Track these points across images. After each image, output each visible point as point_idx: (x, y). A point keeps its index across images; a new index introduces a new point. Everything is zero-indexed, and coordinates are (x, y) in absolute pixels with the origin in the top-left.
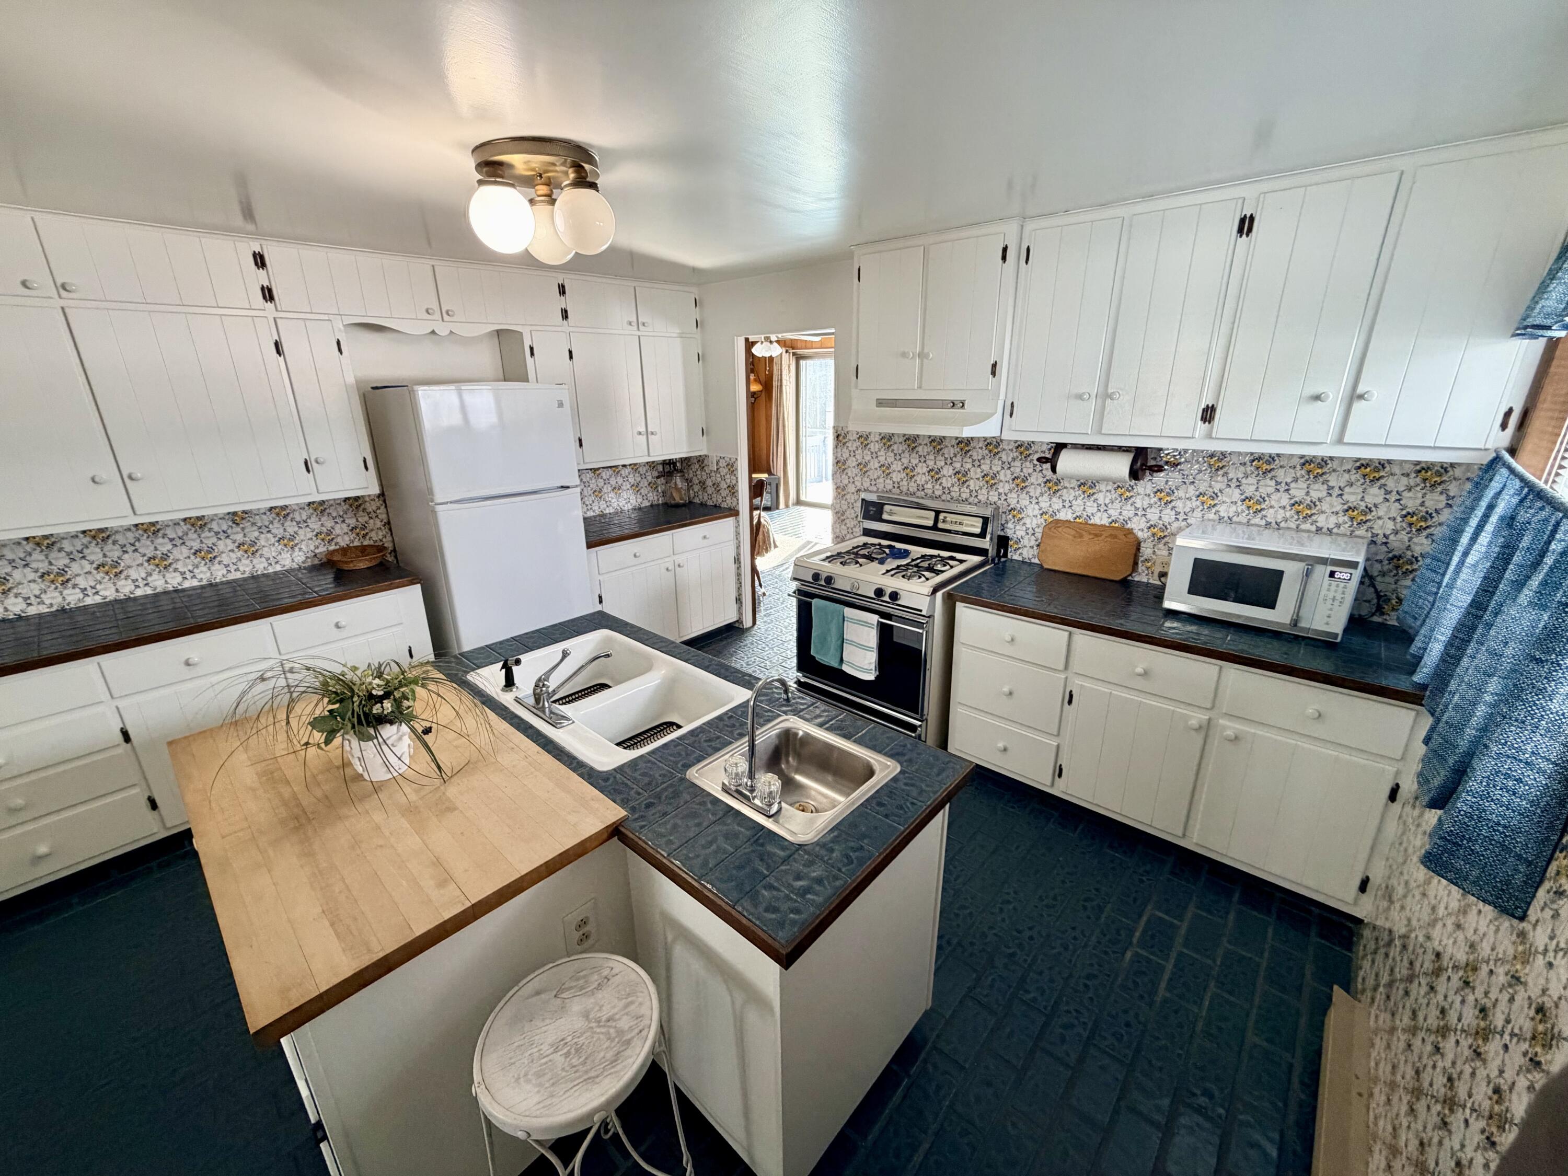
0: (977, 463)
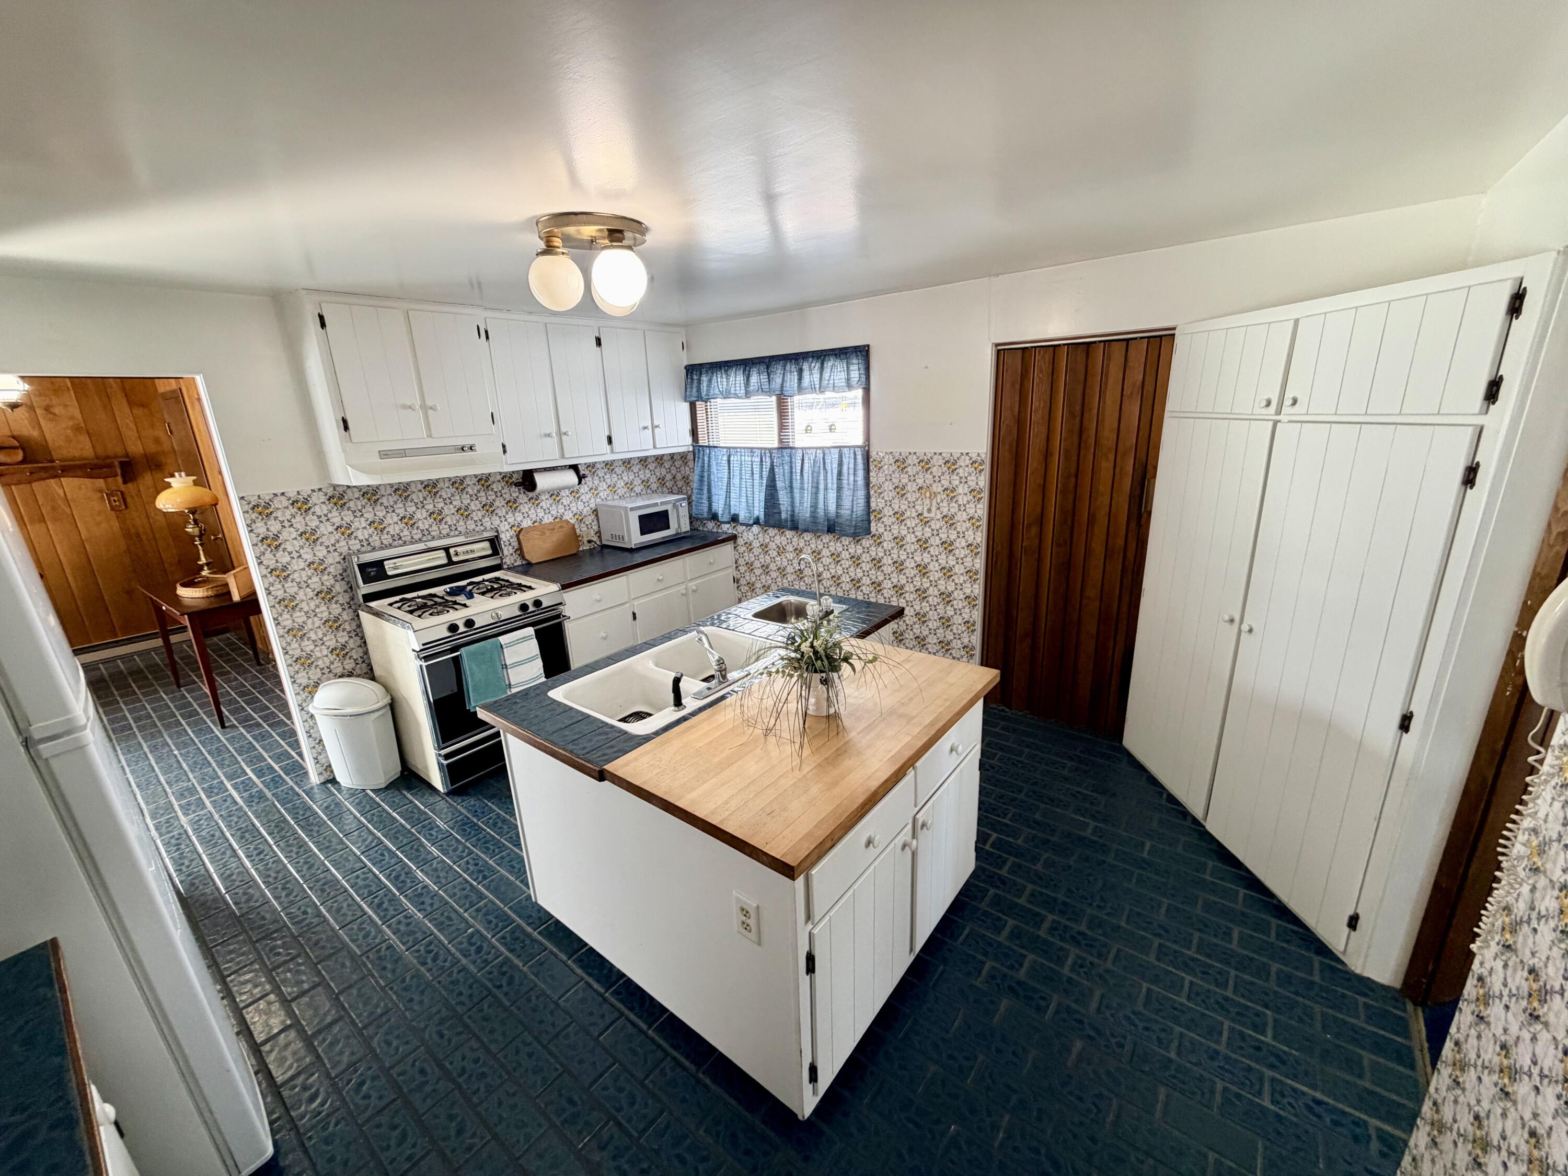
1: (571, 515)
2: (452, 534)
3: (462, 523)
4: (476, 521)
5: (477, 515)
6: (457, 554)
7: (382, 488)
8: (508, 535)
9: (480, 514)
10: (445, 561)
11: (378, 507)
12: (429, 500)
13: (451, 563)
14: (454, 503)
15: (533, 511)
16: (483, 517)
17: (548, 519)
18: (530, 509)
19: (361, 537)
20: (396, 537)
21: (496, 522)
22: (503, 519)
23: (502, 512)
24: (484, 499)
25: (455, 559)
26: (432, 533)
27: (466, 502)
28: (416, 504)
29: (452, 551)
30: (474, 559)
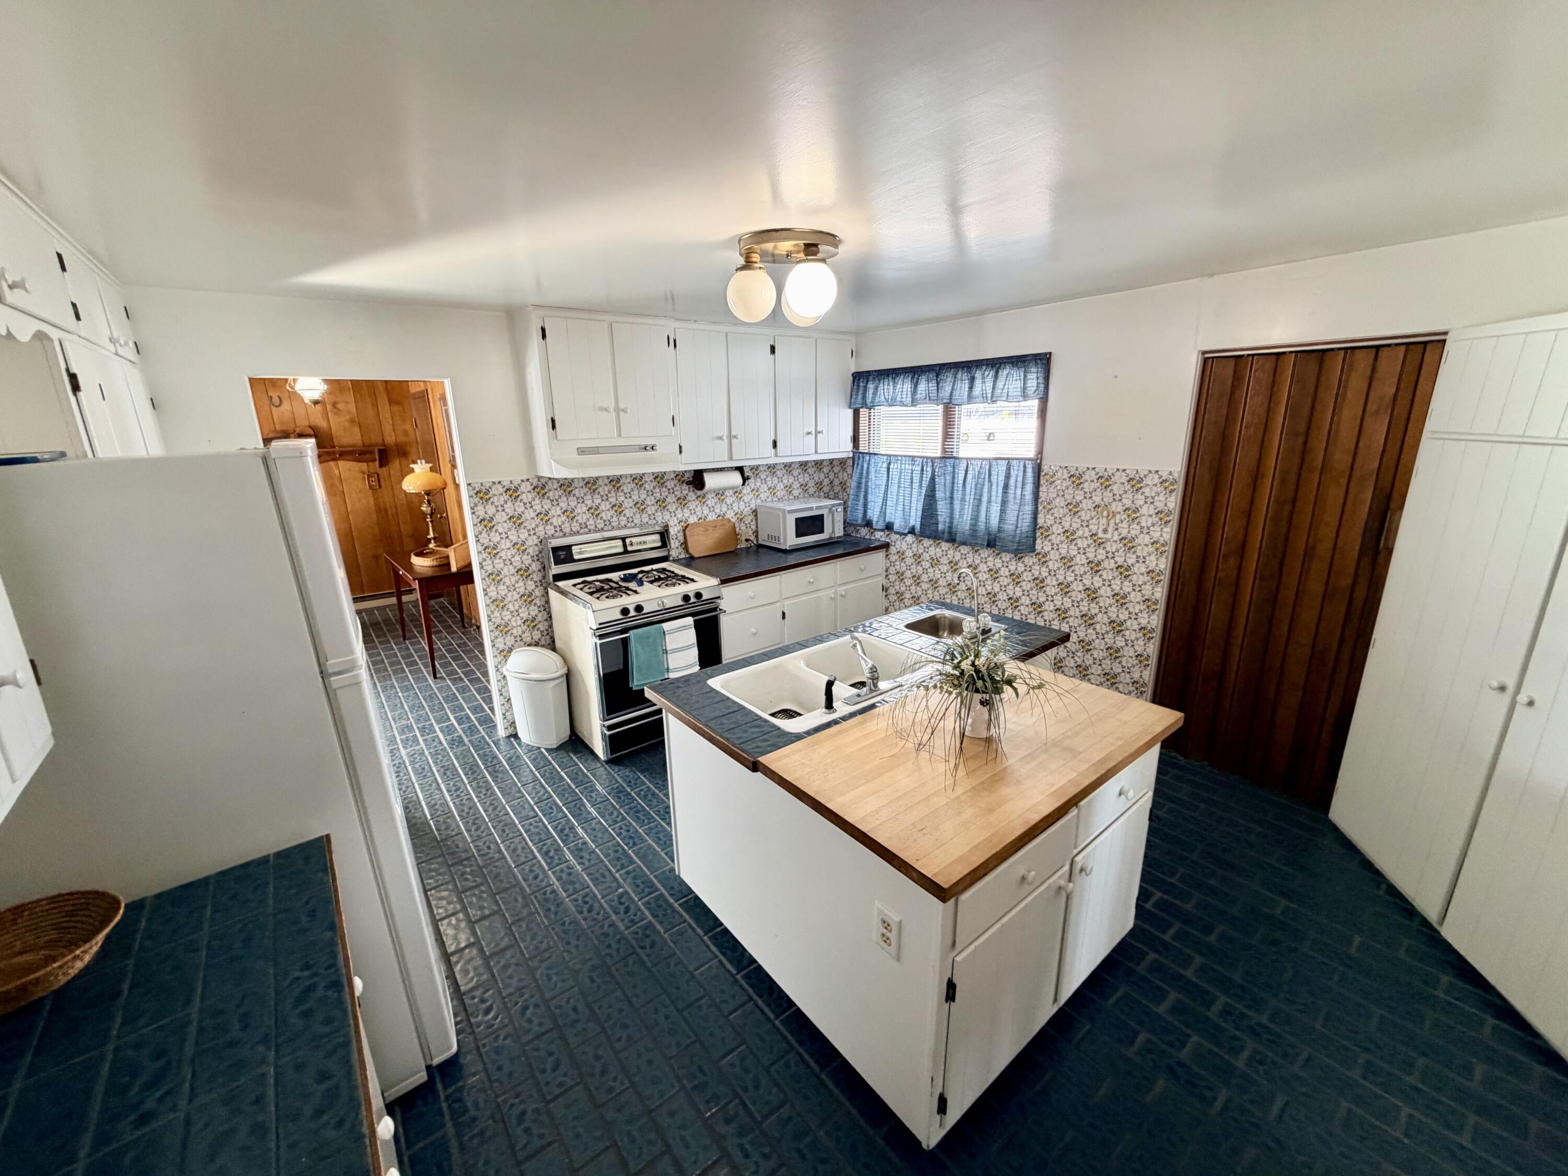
0: (628, 495)
1: (733, 514)
2: (629, 525)
3: (638, 516)
4: (649, 515)
5: (651, 510)
6: (631, 544)
7: (576, 481)
8: (676, 529)
9: (654, 508)
10: (621, 550)
11: (571, 498)
12: (613, 494)
13: (626, 552)
14: (633, 497)
15: (699, 508)
16: (656, 511)
17: (712, 517)
18: (697, 506)
19: (555, 524)
20: (583, 526)
21: (667, 517)
22: (673, 514)
23: (672, 508)
24: (658, 495)
25: (629, 548)
26: (613, 524)
27: (643, 497)
28: (602, 496)
29: (628, 541)
30: (646, 550)
